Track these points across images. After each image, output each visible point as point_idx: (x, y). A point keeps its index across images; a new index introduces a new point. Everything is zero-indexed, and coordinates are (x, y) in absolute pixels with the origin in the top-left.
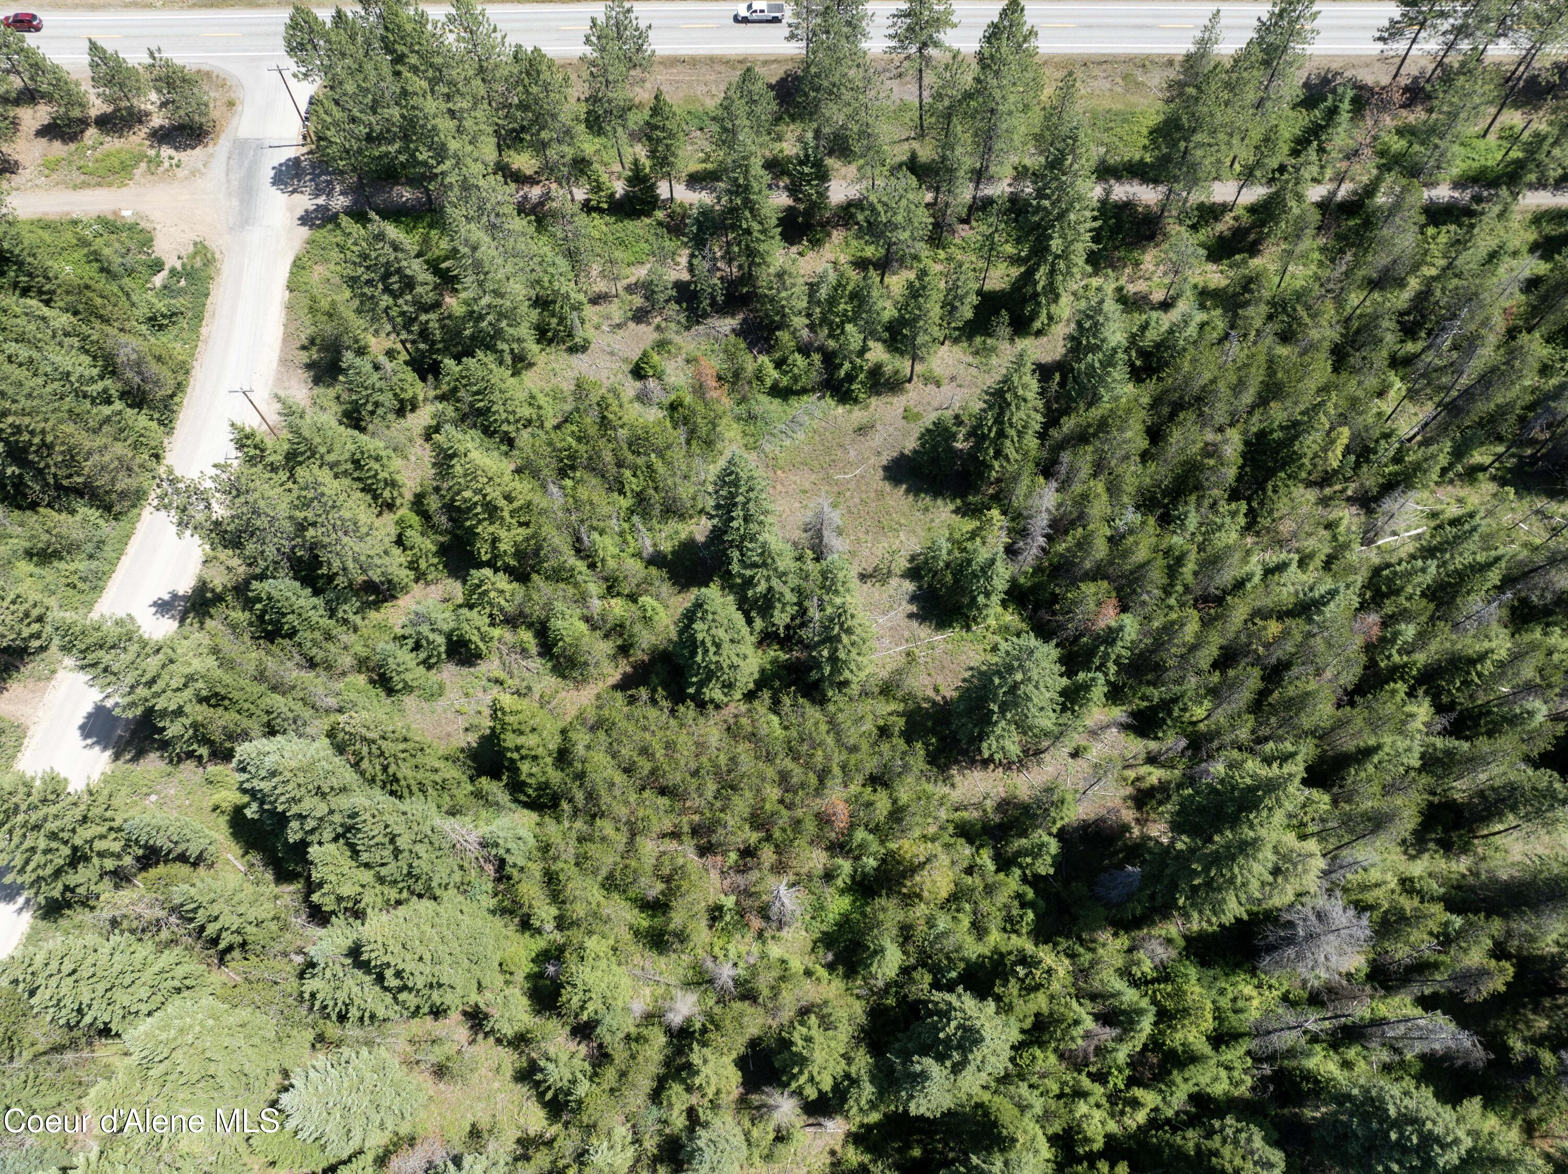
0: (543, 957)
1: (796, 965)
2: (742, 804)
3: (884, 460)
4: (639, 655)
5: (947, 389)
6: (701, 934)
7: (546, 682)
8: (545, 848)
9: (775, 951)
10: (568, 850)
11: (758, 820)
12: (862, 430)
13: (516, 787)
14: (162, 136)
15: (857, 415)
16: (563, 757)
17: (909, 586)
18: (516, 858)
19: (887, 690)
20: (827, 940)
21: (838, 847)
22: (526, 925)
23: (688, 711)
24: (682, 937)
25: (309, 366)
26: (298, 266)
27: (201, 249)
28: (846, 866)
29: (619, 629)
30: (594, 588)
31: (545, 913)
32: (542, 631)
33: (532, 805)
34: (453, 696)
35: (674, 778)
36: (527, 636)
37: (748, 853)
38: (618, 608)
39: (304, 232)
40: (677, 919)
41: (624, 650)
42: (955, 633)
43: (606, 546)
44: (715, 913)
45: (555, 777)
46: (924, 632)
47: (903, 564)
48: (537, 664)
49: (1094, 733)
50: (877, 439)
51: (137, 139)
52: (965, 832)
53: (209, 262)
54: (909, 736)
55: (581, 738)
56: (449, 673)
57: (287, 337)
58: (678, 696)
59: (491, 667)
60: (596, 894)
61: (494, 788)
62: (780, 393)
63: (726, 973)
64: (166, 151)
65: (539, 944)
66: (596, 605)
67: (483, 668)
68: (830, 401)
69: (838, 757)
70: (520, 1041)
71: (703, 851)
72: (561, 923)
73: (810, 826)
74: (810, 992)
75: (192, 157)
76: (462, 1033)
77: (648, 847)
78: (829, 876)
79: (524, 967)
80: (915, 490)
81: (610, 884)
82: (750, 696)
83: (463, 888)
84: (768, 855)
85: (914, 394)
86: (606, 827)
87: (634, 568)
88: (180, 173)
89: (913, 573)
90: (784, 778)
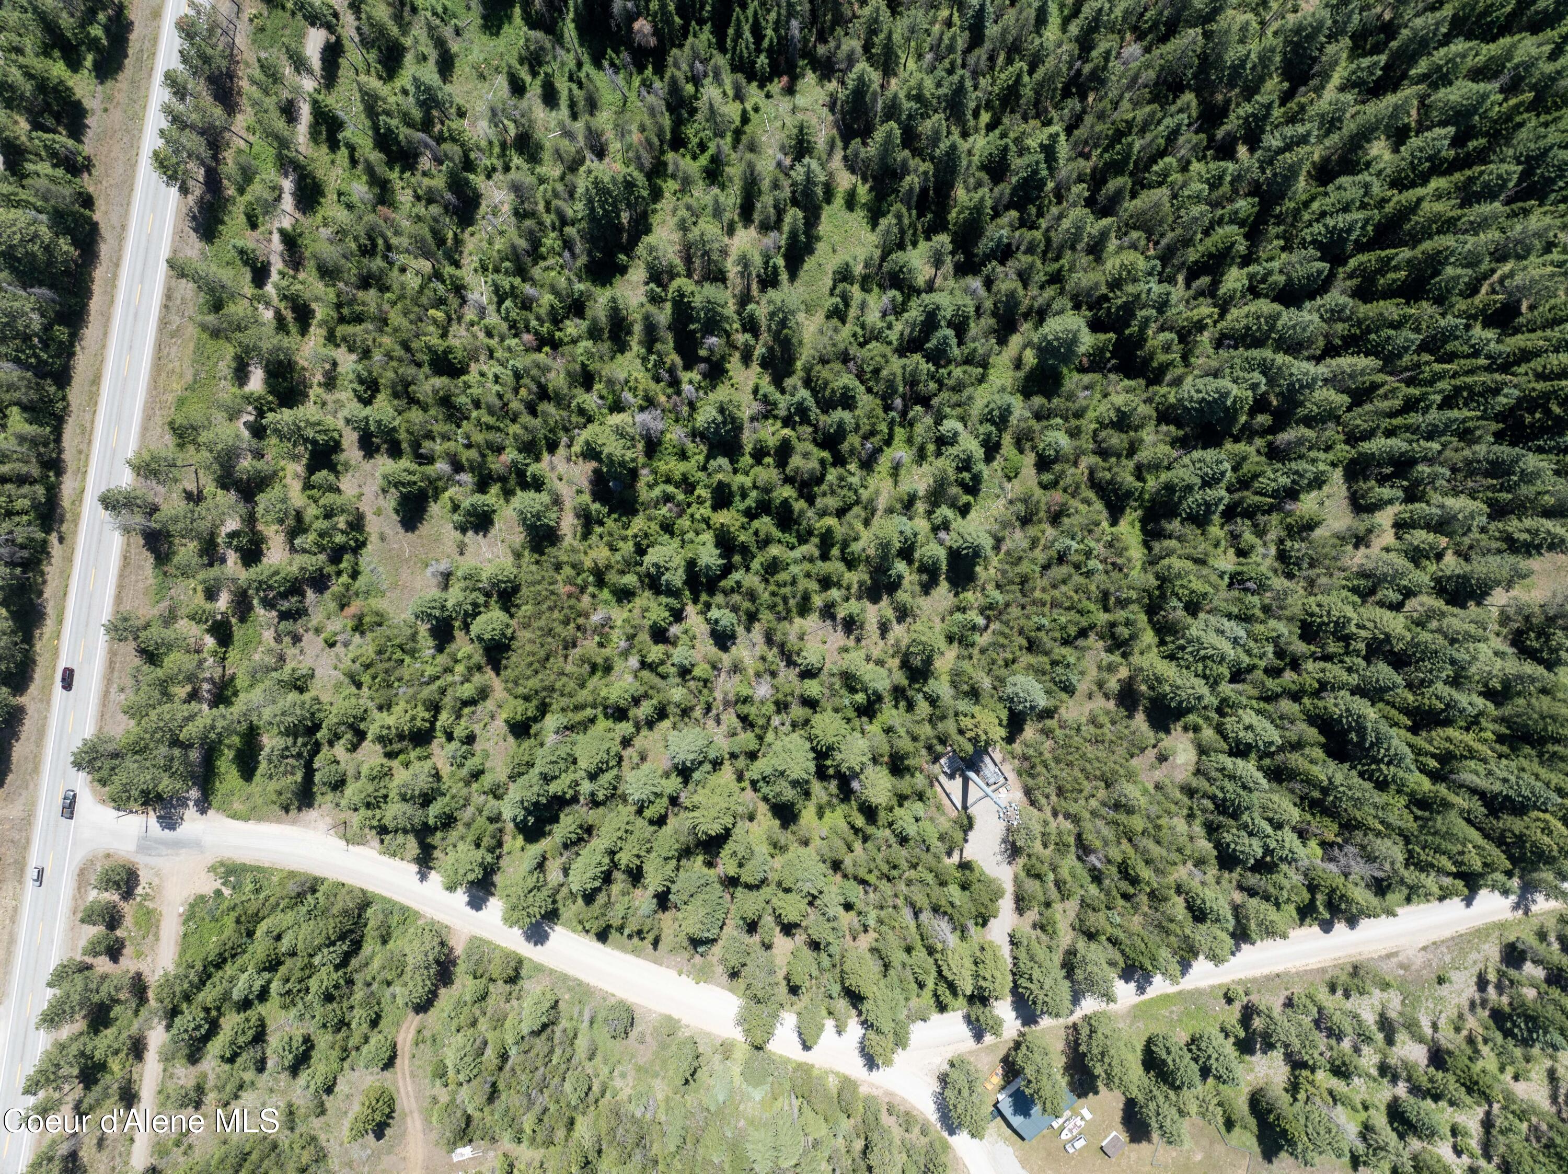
0: (606, 716)
1: (626, 615)
2: (559, 629)
3: (401, 531)
4: (483, 661)
5: (365, 490)
6: (607, 652)
7: (490, 704)
8: (563, 710)
9: (619, 623)
10: (565, 701)
11: (566, 622)
12: (383, 538)
13: (535, 720)
14: (128, 895)
15: (374, 539)
16: (527, 698)
17: (470, 533)
18: (565, 721)
19: (518, 556)
20: (619, 601)
21: (583, 590)
22: (592, 721)
23: (515, 644)
24: (607, 659)
25: (299, 809)
26: (234, 816)
27: (212, 869)
28: (591, 589)
29: (469, 669)
30: (449, 678)
31: (589, 712)
32: (466, 703)
33: (543, 715)
34: (489, 746)
35: (542, 653)
36: (466, 711)
37: (579, 628)
38: (460, 669)
39: (211, 813)
40: (599, 660)
41: (479, 668)
42: (496, 518)
43: (430, 671)
44: (601, 645)
45: (535, 702)
46: (494, 531)
47: (458, 534)
48: (479, 708)
49: (553, 469)
50: (388, 532)
51: (128, 909)
52: (586, 536)
53: (222, 864)
54: (542, 553)
55: (520, 690)
56: (478, 747)
57: (279, 821)
58: (508, 648)
59: (477, 728)
60: (585, 692)
61: (535, 728)
62: (355, 575)
63: (623, 644)
64: (139, 890)
65: (601, 717)
66: (457, 678)
67: (478, 732)
68: (363, 551)
69: (545, 585)
70: (638, 728)
71: (574, 645)
72: (594, 706)
73: (573, 601)
74: (637, 612)
75: (144, 877)
76: (630, 750)
77: (569, 668)
78: (594, 596)
79: (610, 723)
80: (420, 519)
81: (582, 686)
82: (512, 616)
83: (574, 744)
84: (581, 621)
85: (366, 508)
86: (558, 685)
87: (442, 659)
88: (156, 882)
89: (463, 530)
90: (551, 609)
